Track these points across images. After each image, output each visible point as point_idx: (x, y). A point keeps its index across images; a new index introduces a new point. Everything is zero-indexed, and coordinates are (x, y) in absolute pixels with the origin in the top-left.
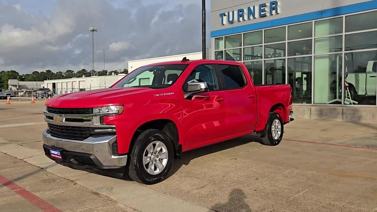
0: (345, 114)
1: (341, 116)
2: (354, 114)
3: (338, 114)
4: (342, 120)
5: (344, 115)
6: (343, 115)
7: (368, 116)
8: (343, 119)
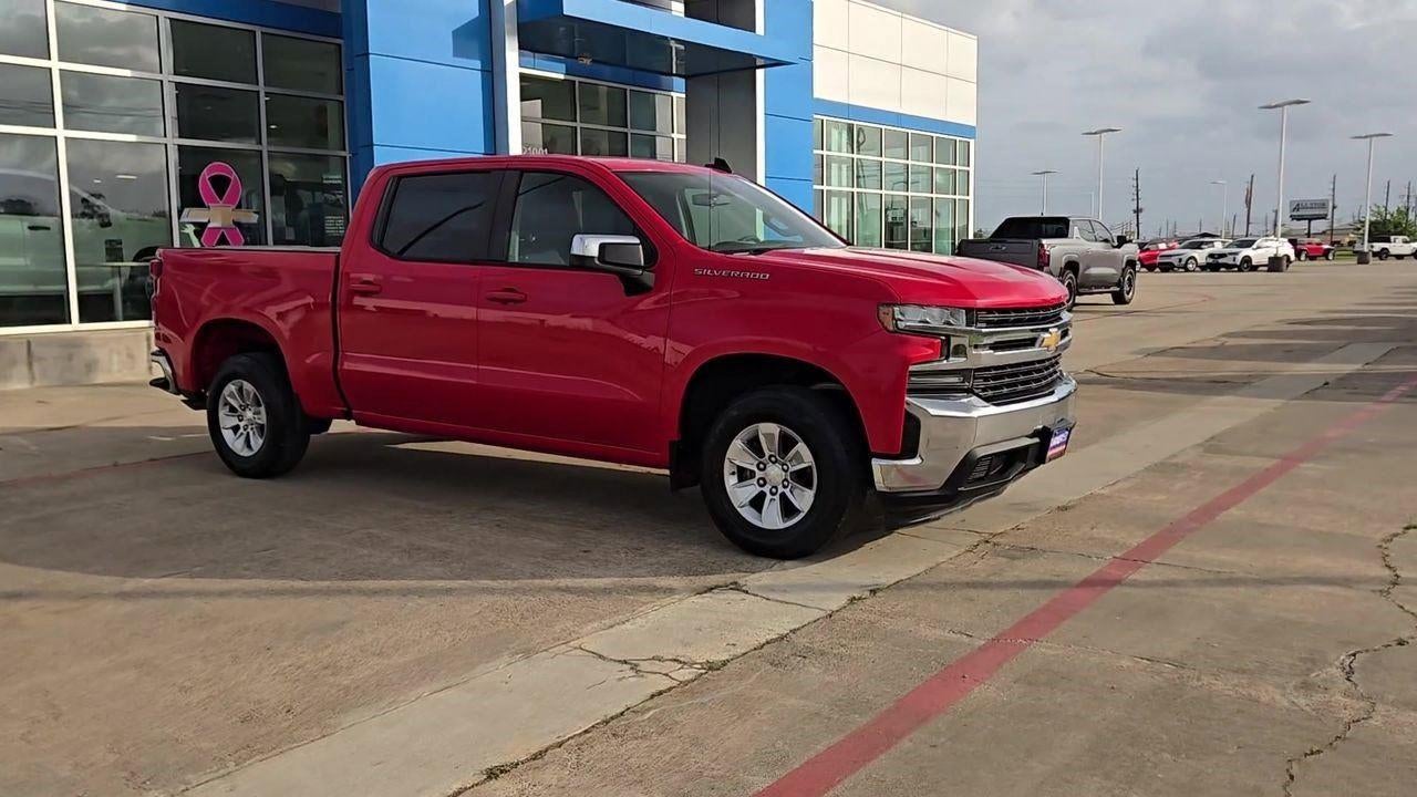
0: (40, 359)
1: (23, 369)
2: (70, 358)
3: (13, 363)
4: (32, 383)
5: (36, 366)
6: (30, 365)
7: (115, 358)
8: (33, 379)
